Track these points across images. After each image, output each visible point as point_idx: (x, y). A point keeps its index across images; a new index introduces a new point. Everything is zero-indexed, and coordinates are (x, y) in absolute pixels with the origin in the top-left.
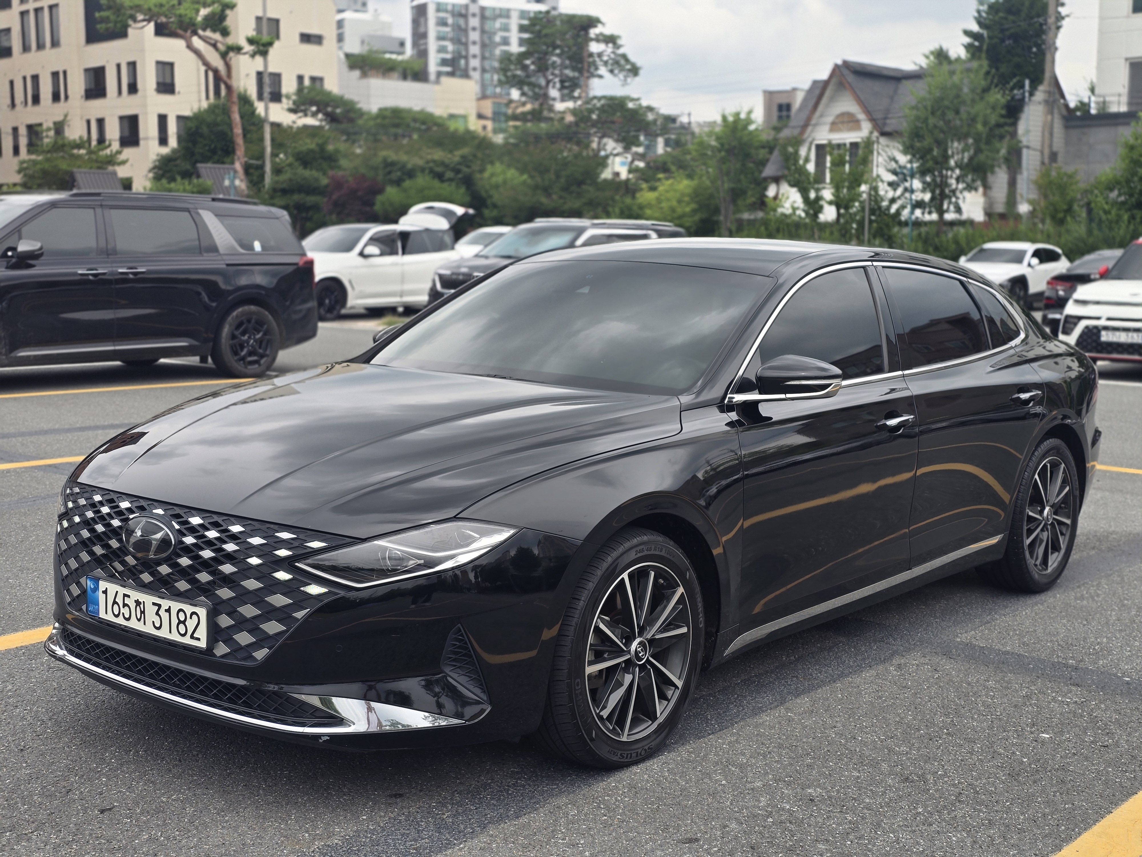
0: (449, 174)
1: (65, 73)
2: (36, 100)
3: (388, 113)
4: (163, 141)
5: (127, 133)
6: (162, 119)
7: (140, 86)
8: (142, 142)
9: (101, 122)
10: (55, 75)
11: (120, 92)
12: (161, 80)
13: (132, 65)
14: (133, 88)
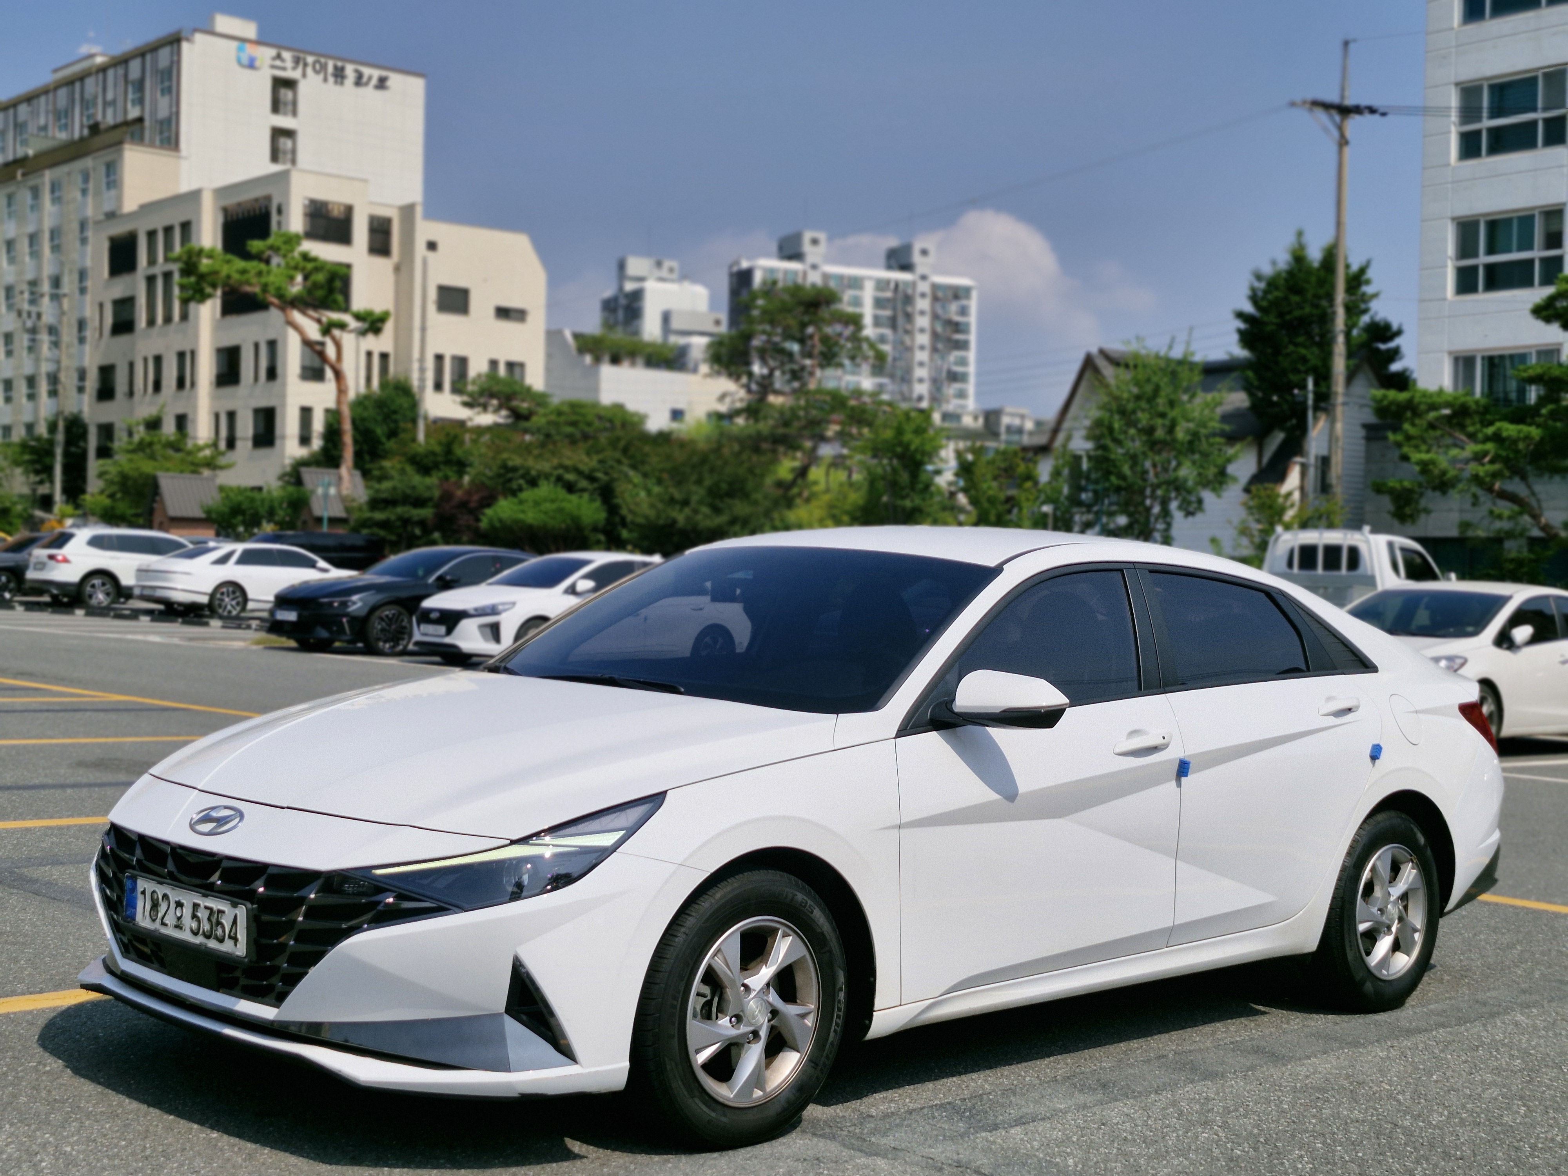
0: (584, 483)
1: (193, 353)
2: (157, 386)
3: (566, 409)
4: (305, 440)
5: (261, 430)
6: (306, 413)
7: (279, 370)
8: (278, 442)
9: (231, 416)
10: (181, 355)
11: (256, 378)
12: (308, 363)
13: (272, 345)
14: (272, 374)
